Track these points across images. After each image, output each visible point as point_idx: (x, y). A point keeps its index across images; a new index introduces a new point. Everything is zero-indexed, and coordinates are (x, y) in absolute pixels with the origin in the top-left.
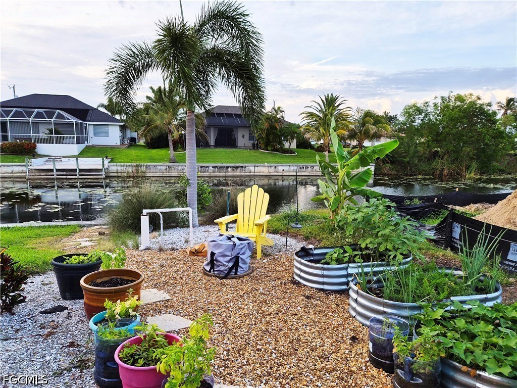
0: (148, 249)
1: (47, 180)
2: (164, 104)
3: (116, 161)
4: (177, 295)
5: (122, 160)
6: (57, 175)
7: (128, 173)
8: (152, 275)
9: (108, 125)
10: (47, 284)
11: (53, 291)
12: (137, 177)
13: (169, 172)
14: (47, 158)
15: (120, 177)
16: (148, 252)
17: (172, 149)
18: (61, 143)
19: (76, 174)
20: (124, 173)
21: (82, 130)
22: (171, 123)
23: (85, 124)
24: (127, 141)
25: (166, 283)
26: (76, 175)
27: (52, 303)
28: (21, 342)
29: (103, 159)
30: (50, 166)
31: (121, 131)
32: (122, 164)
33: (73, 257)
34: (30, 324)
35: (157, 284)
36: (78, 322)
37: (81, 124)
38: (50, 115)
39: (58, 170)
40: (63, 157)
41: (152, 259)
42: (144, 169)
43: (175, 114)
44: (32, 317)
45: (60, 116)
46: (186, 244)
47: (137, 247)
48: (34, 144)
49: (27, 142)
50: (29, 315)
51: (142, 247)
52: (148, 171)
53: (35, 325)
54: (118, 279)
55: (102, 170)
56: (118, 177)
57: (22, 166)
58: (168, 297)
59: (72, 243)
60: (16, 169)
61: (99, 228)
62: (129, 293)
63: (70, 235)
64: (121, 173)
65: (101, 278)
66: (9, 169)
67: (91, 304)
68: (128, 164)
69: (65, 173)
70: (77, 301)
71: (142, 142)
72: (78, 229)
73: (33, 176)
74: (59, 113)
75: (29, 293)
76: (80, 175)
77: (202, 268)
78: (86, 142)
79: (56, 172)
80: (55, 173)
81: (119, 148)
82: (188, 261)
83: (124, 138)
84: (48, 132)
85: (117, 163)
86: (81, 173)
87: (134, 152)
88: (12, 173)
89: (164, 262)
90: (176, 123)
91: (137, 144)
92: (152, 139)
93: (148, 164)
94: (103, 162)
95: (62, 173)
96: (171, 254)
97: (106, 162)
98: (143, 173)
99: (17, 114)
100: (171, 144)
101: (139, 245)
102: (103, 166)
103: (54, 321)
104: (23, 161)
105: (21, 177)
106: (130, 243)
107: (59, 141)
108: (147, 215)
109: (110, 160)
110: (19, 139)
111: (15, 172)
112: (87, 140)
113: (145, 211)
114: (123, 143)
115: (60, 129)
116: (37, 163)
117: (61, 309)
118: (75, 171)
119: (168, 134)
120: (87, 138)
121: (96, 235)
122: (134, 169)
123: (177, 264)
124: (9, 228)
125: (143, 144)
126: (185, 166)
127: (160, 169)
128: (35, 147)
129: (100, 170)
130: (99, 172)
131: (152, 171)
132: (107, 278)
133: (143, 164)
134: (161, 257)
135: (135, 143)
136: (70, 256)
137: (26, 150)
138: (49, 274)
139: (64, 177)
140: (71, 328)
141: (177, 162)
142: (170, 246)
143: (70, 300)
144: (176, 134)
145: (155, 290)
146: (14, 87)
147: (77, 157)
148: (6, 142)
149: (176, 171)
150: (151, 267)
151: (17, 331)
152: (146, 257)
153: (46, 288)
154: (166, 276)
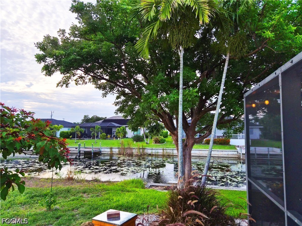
26: (268, 158)
39: (257, 154)
66: (226, 153)
69: (261, 156)
76: (270, 158)
80: (256, 156)
86: (271, 157)
95: (259, 156)
111: (229, 154)
118: (266, 155)
139: (261, 158)
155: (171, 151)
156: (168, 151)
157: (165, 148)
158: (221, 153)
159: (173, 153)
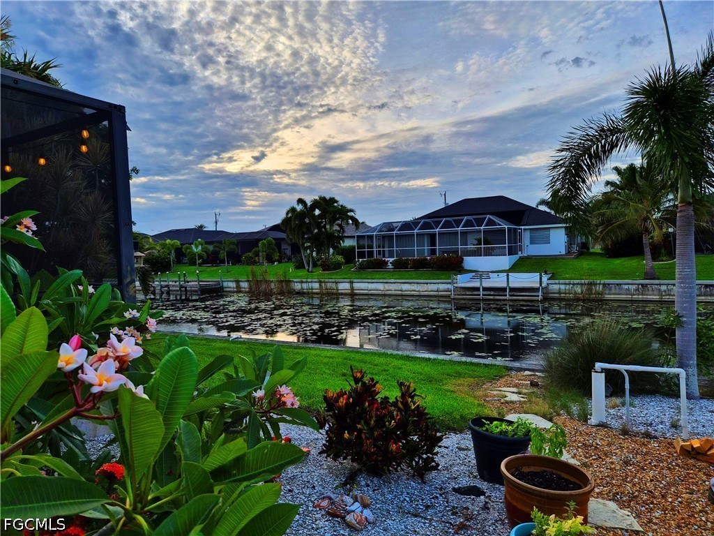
0: (602, 425)
1: (472, 301)
2: (638, 190)
3: (559, 277)
4: (655, 527)
5: (567, 276)
6: (484, 295)
7: (576, 293)
8: (608, 476)
9: (550, 228)
10: (463, 449)
11: (470, 461)
12: (589, 300)
13: (642, 295)
14: (473, 274)
15: (563, 299)
16: (603, 432)
17: (650, 257)
18: (490, 255)
19: (505, 293)
20: (569, 294)
21: (515, 237)
22: (649, 218)
23: (519, 229)
24: (575, 249)
25: (633, 498)
26: (506, 295)
27: (467, 479)
28: (431, 525)
29: (541, 275)
30: (476, 284)
31: (567, 235)
32: (567, 281)
33: (495, 423)
34: (441, 502)
35: (617, 493)
36: (496, 521)
37: (515, 229)
38: (480, 223)
39: (485, 289)
40: (492, 272)
41: (609, 445)
42: (601, 289)
43: (656, 203)
44: (443, 493)
45: (491, 223)
46: (673, 430)
47: (584, 418)
48: (461, 257)
49: (455, 256)
50: (441, 489)
51: (593, 420)
52: (607, 292)
53: (446, 507)
54: (554, 474)
55: (539, 289)
56: (561, 300)
57: (447, 283)
58: (637, 527)
59: (495, 393)
60: (442, 287)
61: (531, 375)
62: (568, 506)
63: (494, 379)
64: (565, 293)
65: (529, 466)
66: (434, 287)
67: (514, 503)
68: (576, 281)
69: (492, 293)
70: (497, 486)
71: (597, 248)
72: (504, 372)
73: (458, 295)
74: (489, 218)
75: (442, 456)
76: (510, 296)
77: (706, 488)
78: (520, 253)
79: (483, 291)
80: (481, 292)
81: (563, 259)
82: (677, 465)
83: (571, 244)
84: (476, 242)
85: (559, 279)
86: (511, 293)
87: (585, 264)
88: (437, 291)
89: (631, 456)
90: (657, 215)
91: (591, 250)
92: (614, 244)
93: (607, 281)
94: (541, 279)
95: (489, 293)
96: (644, 444)
97: (545, 278)
98: (599, 294)
99: (447, 225)
100: (647, 250)
101: (589, 417)
102: (541, 285)
103: (468, 509)
104: (449, 278)
105: (445, 296)
106: (575, 409)
107: (488, 253)
108: (602, 372)
109: (550, 275)
110: (446, 252)
112: (521, 250)
113: (598, 365)
114: (569, 252)
115: (489, 238)
116: (462, 281)
117: (477, 492)
118: (504, 289)
119: (642, 234)
120: (521, 246)
121: (527, 385)
122: (584, 288)
123: (655, 466)
124: (430, 359)
125: (601, 252)
126: (674, 285)
127: (628, 288)
128: (462, 261)
129: (536, 290)
130: (535, 292)
131: (613, 291)
132: (537, 468)
133: (598, 282)
134: (625, 445)
135: (588, 249)
136: (492, 420)
137: (452, 265)
138: (466, 434)
139: (492, 297)
140: (487, 528)
141: (658, 279)
142: (642, 429)
143: (489, 482)
144: (657, 234)
145: (612, 505)
146: (445, 195)
147: (507, 272)
148: (434, 257)
149: (656, 292)
150: (608, 460)
151: (427, 507)
152: (600, 440)
153: (461, 455)
154: (634, 485)
155: (334, 286)
156: (329, 285)
157: (322, 280)
158: (425, 287)
159: (337, 289)
